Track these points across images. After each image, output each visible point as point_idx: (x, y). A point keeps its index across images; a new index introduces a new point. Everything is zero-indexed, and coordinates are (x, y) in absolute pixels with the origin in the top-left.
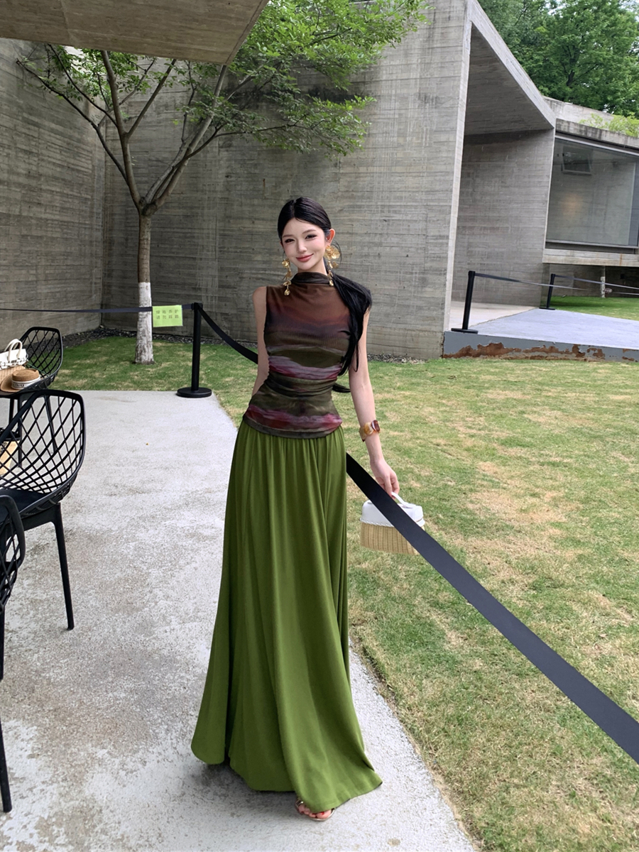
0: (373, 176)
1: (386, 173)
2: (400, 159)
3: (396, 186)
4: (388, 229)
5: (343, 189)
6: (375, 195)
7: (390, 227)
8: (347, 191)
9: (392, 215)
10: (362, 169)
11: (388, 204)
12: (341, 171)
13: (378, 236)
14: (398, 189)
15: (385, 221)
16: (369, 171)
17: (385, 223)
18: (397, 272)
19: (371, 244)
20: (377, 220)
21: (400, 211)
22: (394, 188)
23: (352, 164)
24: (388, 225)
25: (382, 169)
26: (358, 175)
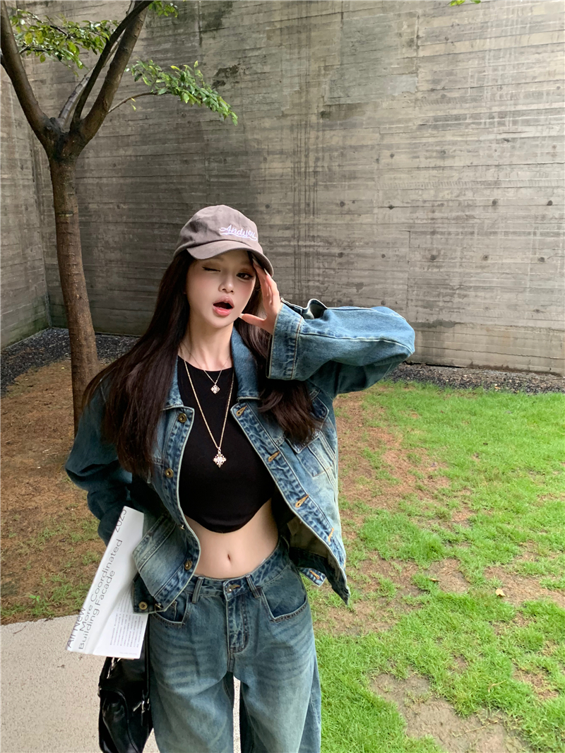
0: (483, 58)
1: (510, 48)
2: (539, 20)
3: (531, 72)
4: (512, 156)
5: (425, 87)
6: (487, 94)
7: (517, 153)
8: (433, 90)
9: (520, 128)
10: (462, 47)
11: (513, 109)
12: (421, 54)
13: (492, 170)
14: (535, 78)
15: (507, 141)
16: (476, 49)
17: (506, 145)
18: (529, 233)
19: (479, 186)
20: (490, 141)
21: (537, 120)
22: (526, 78)
23: (442, 37)
24: (513, 147)
25: (502, 43)
26: (453, 57)
